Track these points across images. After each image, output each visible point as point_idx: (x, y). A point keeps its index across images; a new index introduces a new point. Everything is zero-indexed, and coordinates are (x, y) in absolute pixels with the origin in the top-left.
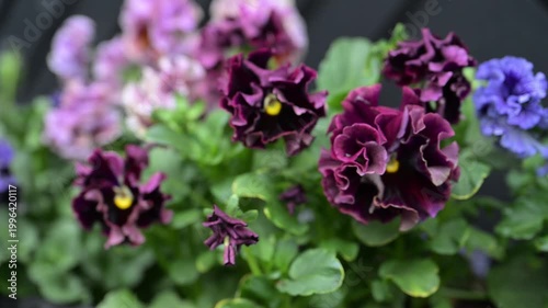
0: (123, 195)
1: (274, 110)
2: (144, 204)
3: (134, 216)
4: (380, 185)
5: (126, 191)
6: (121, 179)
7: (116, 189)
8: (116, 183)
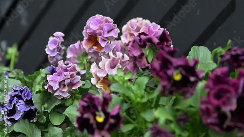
0: (100, 116)
1: (178, 77)
2: (112, 121)
3: (107, 126)
4: (229, 115)
5: (102, 114)
6: (100, 108)
7: (97, 113)
8: (97, 110)
